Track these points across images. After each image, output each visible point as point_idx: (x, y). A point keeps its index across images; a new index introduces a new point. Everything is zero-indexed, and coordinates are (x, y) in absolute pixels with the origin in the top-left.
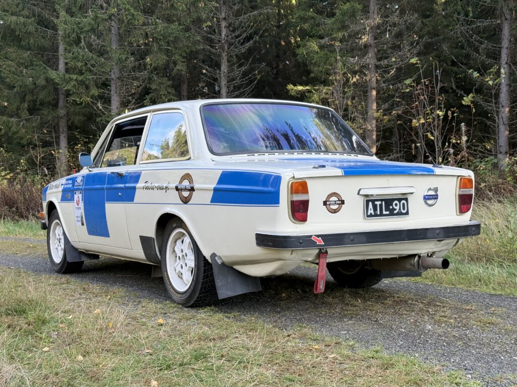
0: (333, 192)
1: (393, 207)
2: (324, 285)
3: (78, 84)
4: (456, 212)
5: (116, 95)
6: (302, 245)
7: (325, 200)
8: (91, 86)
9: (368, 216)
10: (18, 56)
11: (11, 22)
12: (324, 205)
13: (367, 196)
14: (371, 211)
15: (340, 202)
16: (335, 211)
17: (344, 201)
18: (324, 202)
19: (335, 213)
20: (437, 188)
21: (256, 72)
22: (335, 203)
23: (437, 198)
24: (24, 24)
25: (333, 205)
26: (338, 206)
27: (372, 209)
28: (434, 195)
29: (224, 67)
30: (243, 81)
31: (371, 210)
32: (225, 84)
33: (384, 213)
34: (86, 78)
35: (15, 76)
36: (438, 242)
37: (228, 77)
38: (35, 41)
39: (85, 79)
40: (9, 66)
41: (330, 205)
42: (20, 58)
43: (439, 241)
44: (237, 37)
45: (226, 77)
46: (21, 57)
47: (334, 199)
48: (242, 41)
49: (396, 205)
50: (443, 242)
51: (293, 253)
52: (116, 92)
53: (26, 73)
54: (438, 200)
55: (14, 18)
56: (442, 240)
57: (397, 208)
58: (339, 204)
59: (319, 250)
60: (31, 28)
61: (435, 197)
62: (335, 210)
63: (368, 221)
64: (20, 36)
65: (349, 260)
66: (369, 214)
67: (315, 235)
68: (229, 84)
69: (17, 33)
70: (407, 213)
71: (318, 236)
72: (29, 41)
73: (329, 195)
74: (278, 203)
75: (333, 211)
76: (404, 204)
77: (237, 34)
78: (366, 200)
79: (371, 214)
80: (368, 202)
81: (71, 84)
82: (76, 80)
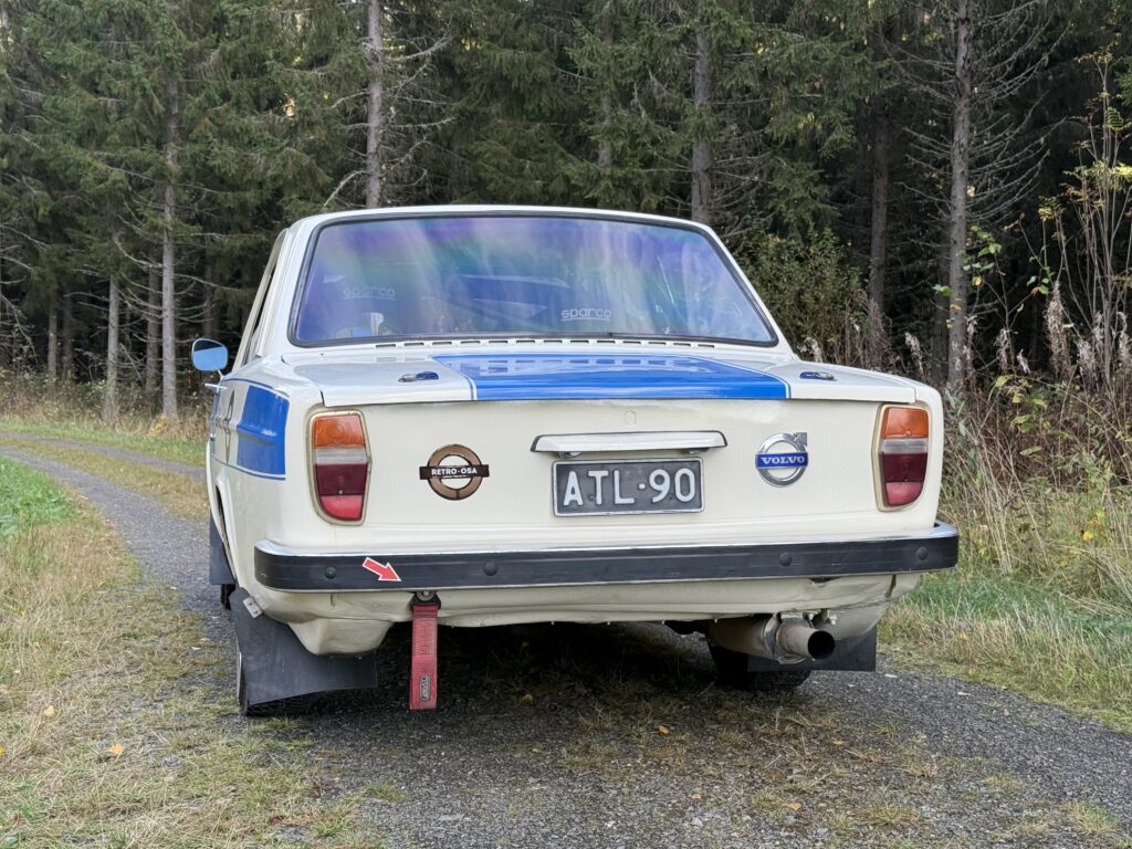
0: (452, 443)
1: (648, 484)
2: (435, 689)
3: (614, 186)
4: (877, 502)
5: (700, 208)
6: (335, 580)
7: (425, 465)
8: (645, 190)
9: (562, 508)
10: (516, 133)
11: (501, 61)
12: (422, 477)
13: (556, 454)
14: (573, 495)
15: (475, 471)
16: (458, 495)
17: (487, 466)
18: (421, 468)
19: (458, 498)
20: (806, 434)
21: (1042, 140)
22: (458, 474)
23: (805, 463)
24: (529, 66)
25: (452, 476)
26: (468, 480)
27: (577, 490)
28: (793, 455)
29: (961, 135)
30: (1008, 163)
31: (573, 491)
32: (963, 173)
33: (619, 500)
34: (633, 173)
35: (508, 178)
36: (813, 584)
37: (971, 156)
38: (552, 99)
39: (630, 176)
40: (496, 154)
41: (441, 477)
42: (519, 137)
43: (814, 580)
44: (996, 60)
45: (966, 157)
46: (522, 134)
47: (454, 461)
48: (1009, 69)
49: (660, 479)
50: (831, 584)
51: (335, 600)
52: (701, 203)
53: (531, 169)
54: (808, 469)
55: (508, 53)
56: (827, 579)
57: (665, 488)
58: (471, 476)
59: (412, 595)
60: (543, 72)
61: (800, 461)
62: (458, 490)
63: (564, 521)
64: (522, 91)
65: (556, 623)
66: (566, 503)
67: (371, 557)
68: (973, 171)
69: (515, 84)
70: (697, 503)
71: (382, 559)
72: (541, 100)
73: (437, 452)
74: (283, 472)
75: (454, 494)
76: (685, 478)
77: (995, 53)
78: (558, 466)
79: (572, 502)
80: (562, 472)
81: (600, 186)
82: (611, 177)
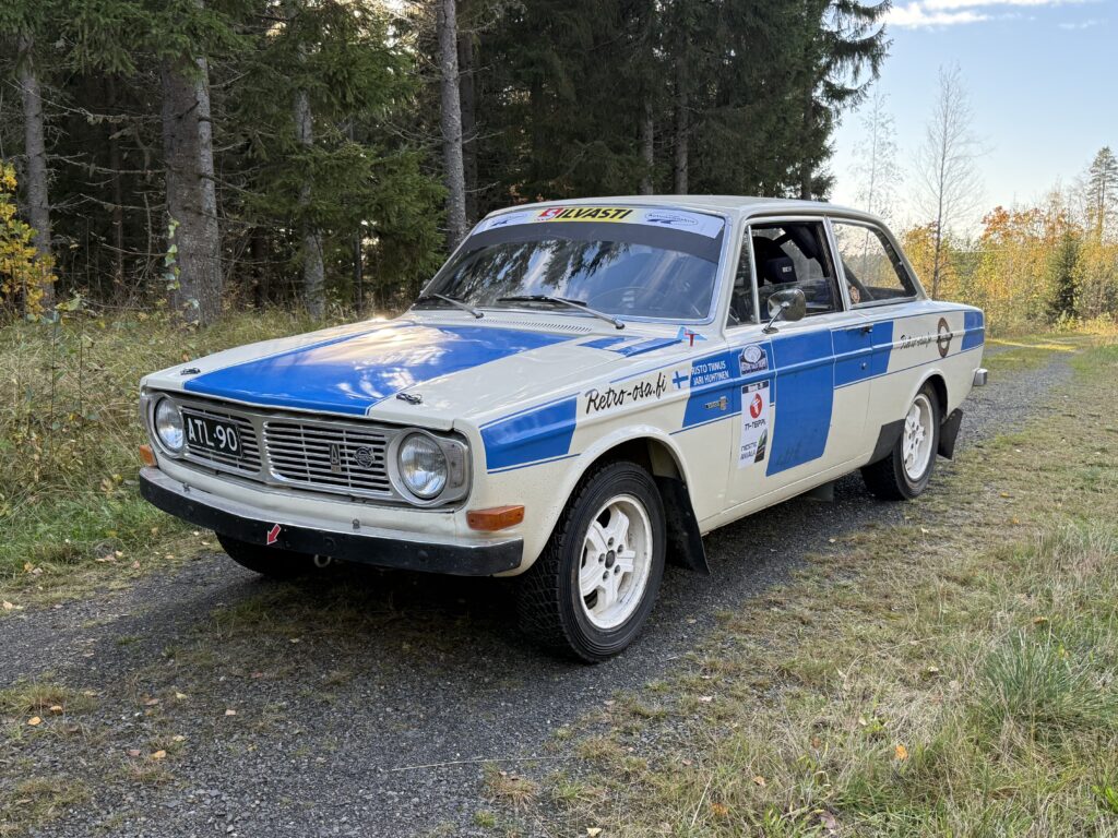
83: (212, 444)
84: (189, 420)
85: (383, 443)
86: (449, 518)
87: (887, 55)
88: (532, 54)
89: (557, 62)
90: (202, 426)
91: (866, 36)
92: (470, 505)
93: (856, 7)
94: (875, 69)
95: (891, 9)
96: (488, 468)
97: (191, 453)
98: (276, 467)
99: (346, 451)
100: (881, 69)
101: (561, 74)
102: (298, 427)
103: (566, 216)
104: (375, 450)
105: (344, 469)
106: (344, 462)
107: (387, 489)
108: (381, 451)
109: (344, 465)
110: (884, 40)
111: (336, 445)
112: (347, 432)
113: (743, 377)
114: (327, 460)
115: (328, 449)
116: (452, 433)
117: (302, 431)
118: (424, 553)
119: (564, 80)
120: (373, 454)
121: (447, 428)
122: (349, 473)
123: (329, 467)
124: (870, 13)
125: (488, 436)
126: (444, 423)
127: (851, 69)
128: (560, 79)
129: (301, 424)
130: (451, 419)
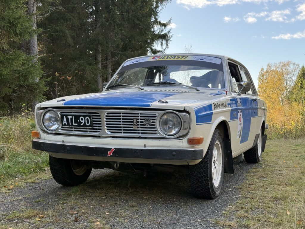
83: (77, 124)
84: (65, 117)
85: (155, 117)
86: (180, 142)
87: (171, 40)
88: (58, 28)
89: (67, 31)
90: (72, 119)
91: (163, 33)
92: (189, 136)
93: (160, 23)
94: (167, 45)
95: (171, 24)
96: (196, 123)
97: (62, 130)
98: (108, 129)
99: (140, 121)
100: (169, 45)
101: (69, 36)
102: (120, 113)
103: (163, 58)
104: (152, 119)
105: (138, 128)
106: (138, 125)
107: (156, 133)
108: (154, 119)
109: (138, 126)
110: (170, 34)
111: (136, 119)
112: (141, 114)
113: (239, 107)
114: (132, 125)
115: (132, 121)
116: (184, 111)
117: (121, 115)
118: (174, 153)
119: (69, 38)
120: (151, 121)
121: (183, 109)
122: (140, 129)
123: (132, 127)
124: (165, 25)
125: (198, 111)
126: (181, 107)
127: (160, 44)
128: (68, 38)
129: (121, 112)
130: (184, 106)
